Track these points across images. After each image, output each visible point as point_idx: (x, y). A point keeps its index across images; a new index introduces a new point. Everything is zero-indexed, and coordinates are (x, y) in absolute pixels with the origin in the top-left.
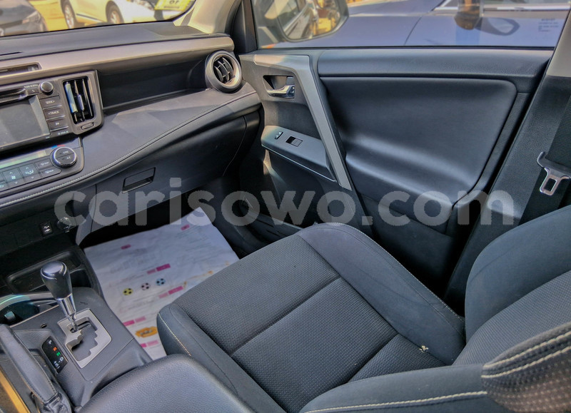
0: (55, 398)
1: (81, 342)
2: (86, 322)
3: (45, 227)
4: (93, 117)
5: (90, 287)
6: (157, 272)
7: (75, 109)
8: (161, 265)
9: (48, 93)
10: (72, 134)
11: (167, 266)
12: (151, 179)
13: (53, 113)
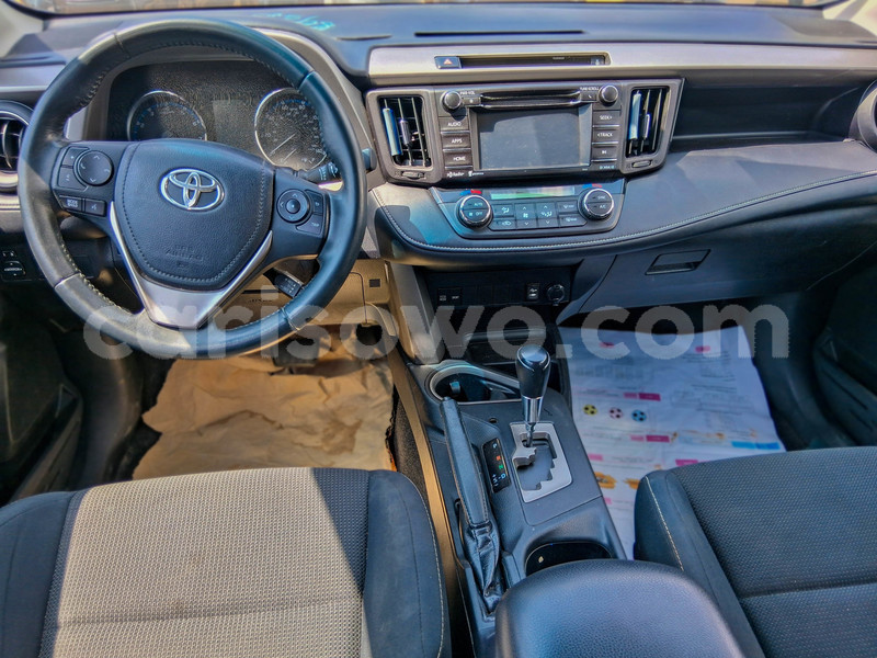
0: (484, 526)
1: (531, 465)
2: (544, 440)
3: (532, 290)
4: (654, 152)
5: (559, 391)
6: (638, 400)
7: (634, 135)
8: (646, 391)
9: (607, 103)
10: (619, 171)
11: (656, 397)
12: (696, 265)
13: (604, 134)
